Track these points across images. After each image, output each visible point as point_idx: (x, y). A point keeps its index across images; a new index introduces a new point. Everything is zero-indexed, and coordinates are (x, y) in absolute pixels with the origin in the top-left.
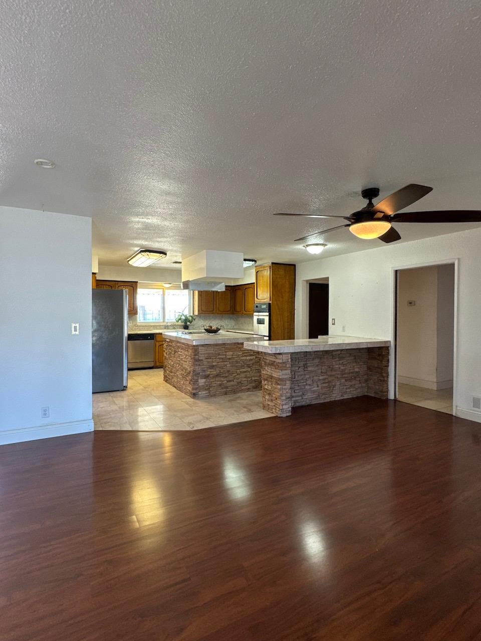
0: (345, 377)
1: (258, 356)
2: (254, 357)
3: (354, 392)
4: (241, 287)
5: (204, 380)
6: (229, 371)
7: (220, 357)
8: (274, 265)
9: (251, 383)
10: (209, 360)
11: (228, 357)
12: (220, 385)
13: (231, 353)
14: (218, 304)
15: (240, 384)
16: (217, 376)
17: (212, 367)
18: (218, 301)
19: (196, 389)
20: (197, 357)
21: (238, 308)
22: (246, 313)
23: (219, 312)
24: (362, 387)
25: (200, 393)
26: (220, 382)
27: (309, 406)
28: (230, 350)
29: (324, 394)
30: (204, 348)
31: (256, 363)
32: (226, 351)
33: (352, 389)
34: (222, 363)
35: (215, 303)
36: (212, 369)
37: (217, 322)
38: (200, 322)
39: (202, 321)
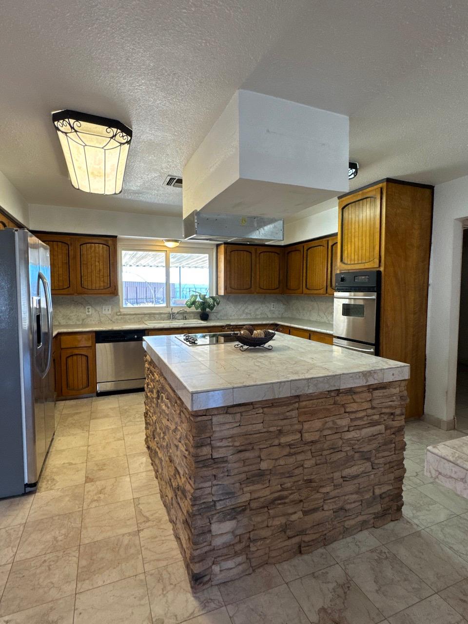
1: (391, 423)
2: (381, 428)
4: (299, 247)
5: (229, 526)
6: (310, 481)
7: (283, 440)
8: (390, 184)
9: (370, 504)
10: (247, 455)
11: (308, 437)
12: (284, 528)
13: (318, 424)
14: (258, 277)
15: (341, 513)
16: (273, 502)
17: (260, 476)
18: (258, 273)
19: (202, 559)
20: (206, 450)
21: (293, 283)
22: (308, 292)
23: (261, 291)
25: (216, 569)
26: (283, 520)
28: (313, 414)
30: (229, 418)
31: (385, 444)
32: (302, 419)
34: (291, 460)
35: (253, 275)
36: (258, 483)
37: (256, 307)
38: (228, 307)
39: (232, 306)
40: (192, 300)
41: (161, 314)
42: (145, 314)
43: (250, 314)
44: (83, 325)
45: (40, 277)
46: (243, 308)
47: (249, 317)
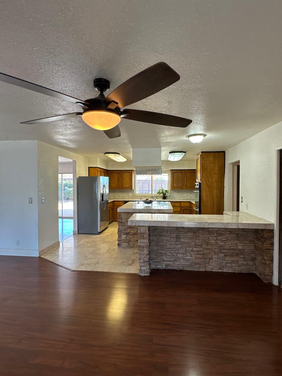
0: (224, 253)
3: (237, 268)
5: (125, 236)
8: (203, 153)
19: (120, 241)
20: (120, 220)
23: (187, 188)
24: (247, 264)
25: (122, 244)
27: (182, 272)
29: (197, 264)
33: (233, 265)
35: (183, 182)
36: (131, 229)
37: (187, 195)
38: (175, 194)
39: (176, 194)
40: (159, 191)
41: (148, 196)
42: (143, 196)
43: (185, 197)
44: (123, 199)
45: (104, 186)
46: (181, 195)
47: (184, 198)
